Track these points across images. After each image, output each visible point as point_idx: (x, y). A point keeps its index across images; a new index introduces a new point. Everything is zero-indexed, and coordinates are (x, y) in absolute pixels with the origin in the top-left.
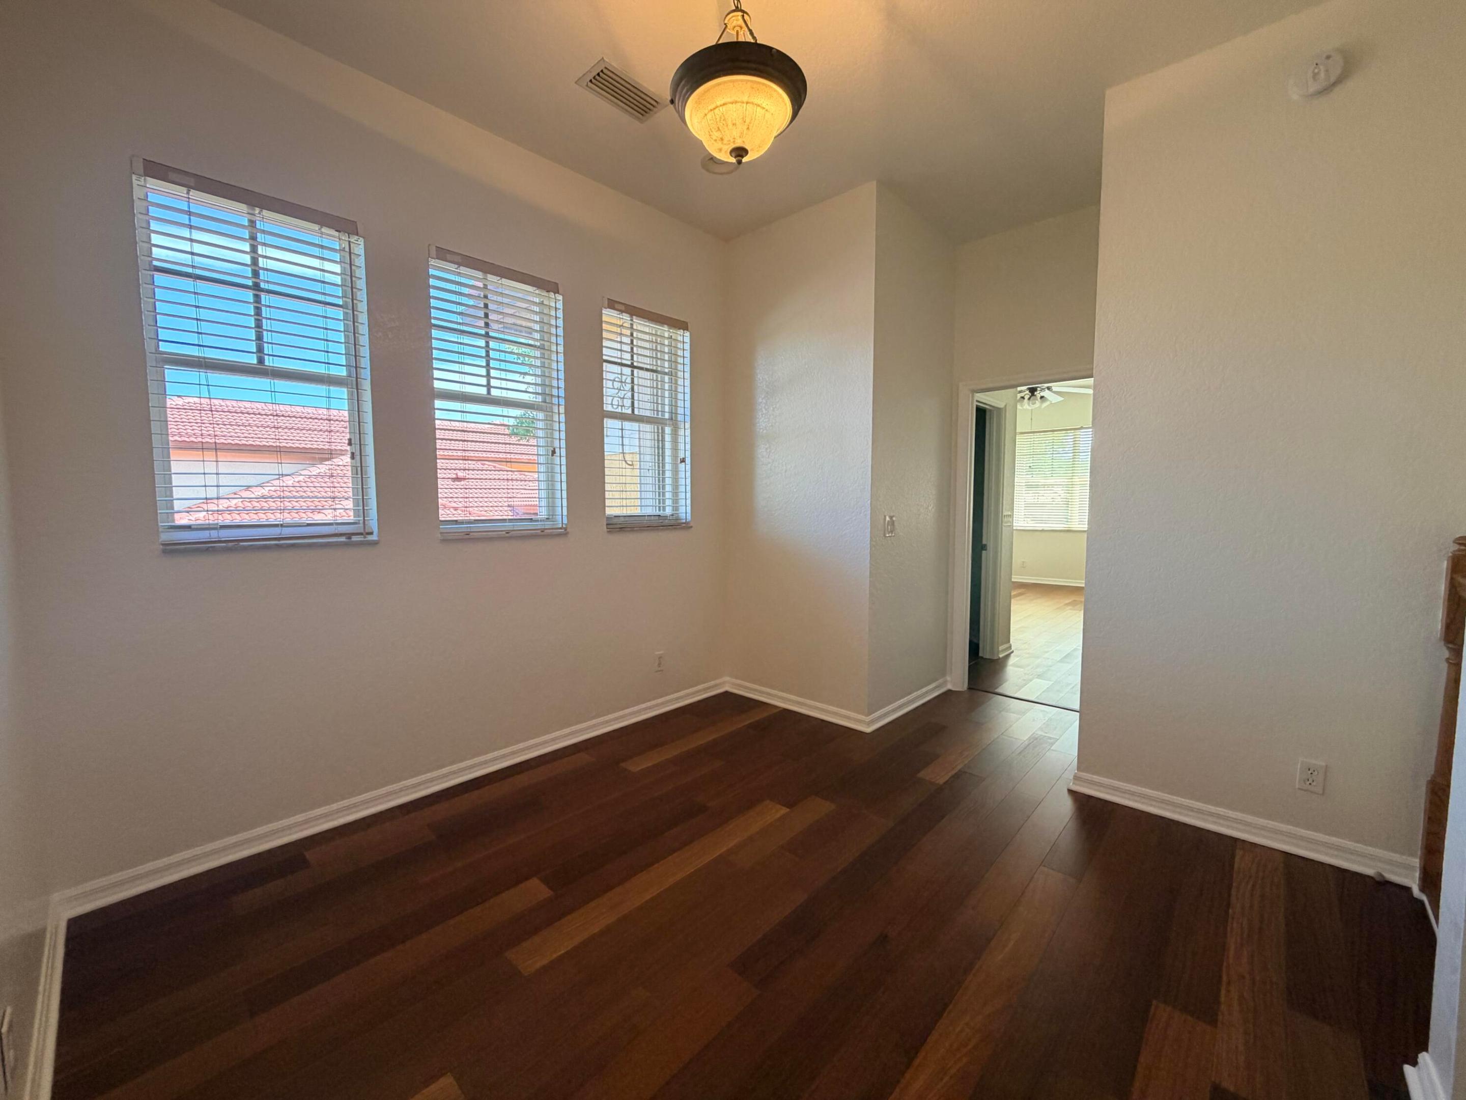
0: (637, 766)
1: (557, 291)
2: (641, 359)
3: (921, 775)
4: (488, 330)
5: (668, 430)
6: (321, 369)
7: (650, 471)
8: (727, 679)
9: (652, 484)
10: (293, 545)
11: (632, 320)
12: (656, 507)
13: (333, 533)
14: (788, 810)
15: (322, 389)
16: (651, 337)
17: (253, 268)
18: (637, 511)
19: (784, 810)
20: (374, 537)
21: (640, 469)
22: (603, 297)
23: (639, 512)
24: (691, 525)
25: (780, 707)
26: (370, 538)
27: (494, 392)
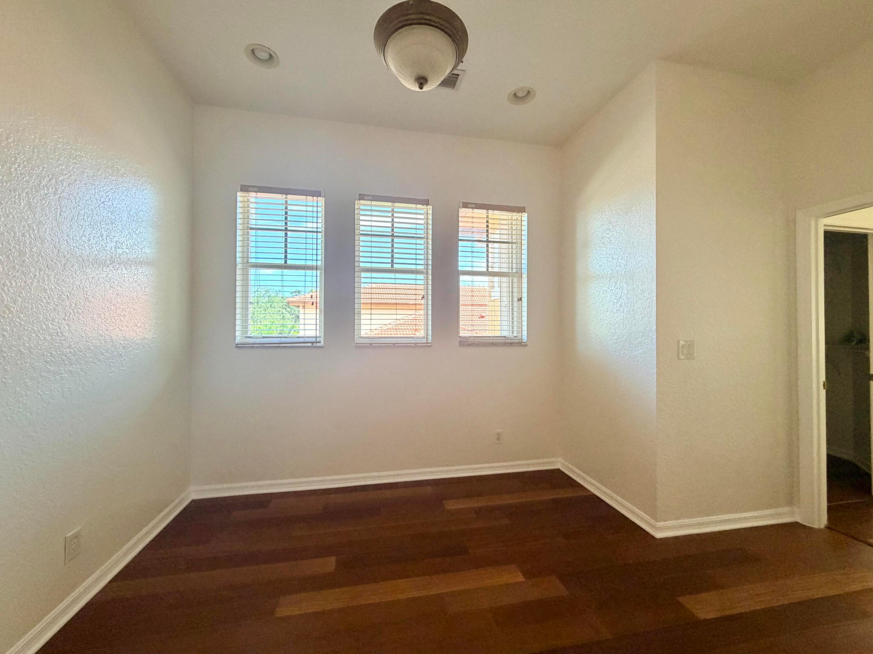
0: (451, 505)
1: (427, 204)
2: (493, 236)
3: (681, 599)
4: (393, 233)
5: (515, 280)
6: (302, 263)
7: (506, 307)
8: (560, 459)
9: (507, 316)
10: (292, 347)
11: (487, 213)
12: (509, 331)
13: (303, 341)
14: (524, 580)
15: (302, 272)
16: (507, 222)
17: (285, 221)
18: (498, 334)
19: (520, 578)
20: (322, 344)
21: (501, 306)
22: (460, 202)
23: (500, 334)
24: (527, 344)
25: (591, 492)
26: (318, 344)
27: (396, 266)
